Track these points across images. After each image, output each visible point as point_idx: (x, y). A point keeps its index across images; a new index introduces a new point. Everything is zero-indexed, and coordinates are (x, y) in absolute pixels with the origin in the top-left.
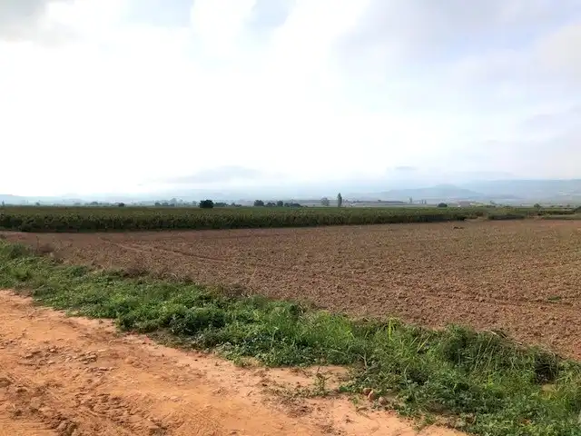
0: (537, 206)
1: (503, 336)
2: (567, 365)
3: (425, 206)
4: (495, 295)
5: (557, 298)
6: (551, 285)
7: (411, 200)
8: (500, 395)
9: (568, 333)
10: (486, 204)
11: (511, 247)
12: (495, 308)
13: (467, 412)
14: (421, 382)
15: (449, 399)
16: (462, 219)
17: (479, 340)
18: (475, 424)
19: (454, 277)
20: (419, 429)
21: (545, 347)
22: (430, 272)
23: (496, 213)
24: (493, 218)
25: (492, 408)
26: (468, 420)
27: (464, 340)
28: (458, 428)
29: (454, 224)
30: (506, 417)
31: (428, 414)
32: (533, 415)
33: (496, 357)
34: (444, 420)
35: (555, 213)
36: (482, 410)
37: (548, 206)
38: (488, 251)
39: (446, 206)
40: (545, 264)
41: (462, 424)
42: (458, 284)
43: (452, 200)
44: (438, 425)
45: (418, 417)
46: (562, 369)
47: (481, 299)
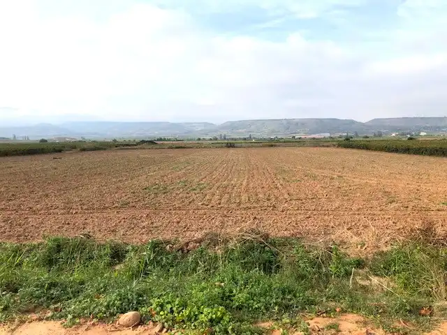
0: (115, 141)
1: (88, 236)
2: (131, 248)
3: (28, 141)
4: (85, 207)
5: (126, 204)
6: (123, 195)
7: (15, 137)
8: (82, 283)
9: (133, 226)
10: (78, 140)
11: (97, 171)
12: (85, 217)
13: (55, 303)
14: (16, 291)
15: (40, 298)
16: (60, 151)
17: (71, 244)
18: (61, 311)
19: (53, 199)
20: (13, 330)
21: (117, 239)
22: (32, 196)
23: (85, 146)
24: (84, 150)
25: (76, 294)
26: (56, 309)
27: (58, 246)
28: (47, 319)
29: (52, 156)
30: (85, 298)
31: (21, 315)
32: (105, 290)
33: (83, 254)
34: (35, 316)
35: (127, 145)
36: (68, 298)
37: (122, 140)
38: (80, 175)
39: (46, 141)
40: (120, 181)
41: (50, 314)
42: (57, 203)
43: (51, 136)
44: (29, 322)
45: (12, 320)
46: (127, 252)
47: (74, 212)
